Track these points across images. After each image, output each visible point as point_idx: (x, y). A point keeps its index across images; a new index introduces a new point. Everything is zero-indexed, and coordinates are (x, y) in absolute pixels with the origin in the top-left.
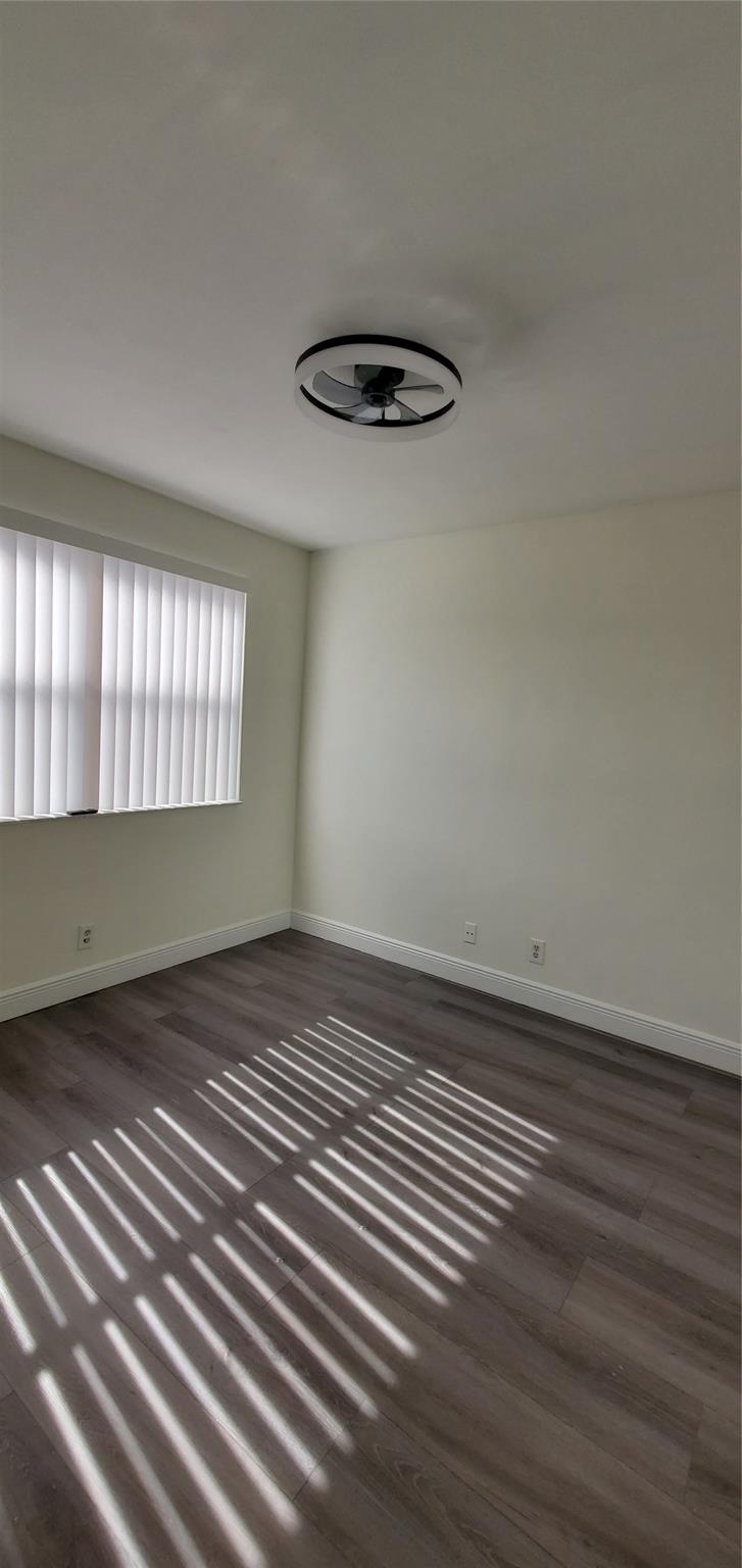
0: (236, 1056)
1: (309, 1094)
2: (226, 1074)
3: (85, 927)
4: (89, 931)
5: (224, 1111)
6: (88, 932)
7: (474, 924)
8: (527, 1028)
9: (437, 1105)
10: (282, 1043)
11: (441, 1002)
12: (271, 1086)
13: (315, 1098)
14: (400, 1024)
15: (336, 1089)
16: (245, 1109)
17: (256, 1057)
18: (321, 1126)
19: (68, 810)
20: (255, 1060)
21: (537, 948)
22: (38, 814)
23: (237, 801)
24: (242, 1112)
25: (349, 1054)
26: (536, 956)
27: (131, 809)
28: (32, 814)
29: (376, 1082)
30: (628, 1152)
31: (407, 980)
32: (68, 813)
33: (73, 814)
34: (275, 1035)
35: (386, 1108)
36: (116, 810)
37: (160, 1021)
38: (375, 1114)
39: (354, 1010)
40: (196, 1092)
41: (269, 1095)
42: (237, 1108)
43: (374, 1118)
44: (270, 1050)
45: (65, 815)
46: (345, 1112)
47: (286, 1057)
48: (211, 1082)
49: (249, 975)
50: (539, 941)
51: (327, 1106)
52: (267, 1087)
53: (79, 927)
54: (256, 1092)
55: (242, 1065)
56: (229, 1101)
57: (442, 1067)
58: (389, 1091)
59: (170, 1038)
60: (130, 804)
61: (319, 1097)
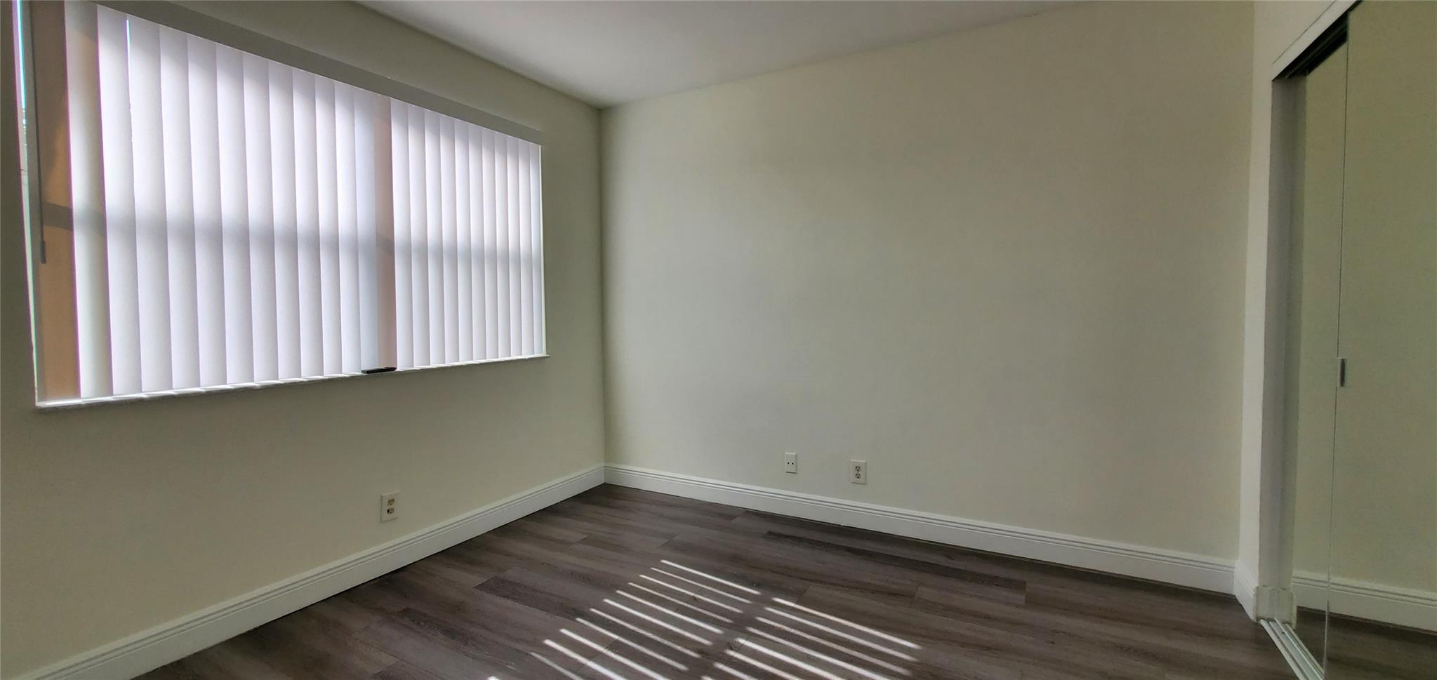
0: (571, 611)
1: (658, 639)
2: (564, 631)
3: (387, 495)
4: (393, 500)
5: (569, 670)
6: (391, 501)
7: (795, 454)
8: (858, 547)
9: (793, 631)
10: (619, 592)
11: (770, 533)
12: (616, 637)
13: (666, 642)
14: (735, 559)
15: (685, 630)
16: (591, 664)
17: (593, 610)
18: (678, 670)
19: (362, 369)
20: (593, 613)
21: (858, 468)
22: (328, 373)
23: (544, 354)
24: (589, 668)
25: (692, 594)
26: (858, 476)
27: (433, 365)
28: (322, 375)
29: (727, 618)
30: (988, 649)
31: (732, 517)
32: (362, 371)
33: (369, 372)
34: (609, 585)
35: (742, 641)
36: (417, 367)
37: (481, 587)
38: (731, 649)
39: (685, 551)
40: (534, 654)
41: (615, 646)
42: (583, 665)
43: (731, 653)
44: (607, 601)
45: (360, 374)
46: (699, 652)
47: (625, 606)
48: (548, 642)
49: (572, 531)
50: (860, 461)
51: (679, 648)
52: (612, 638)
53: (382, 497)
54: (602, 646)
55: (579, 620)
56: (572, 658)
57: (787, 594)
58: (741, 624)
59: (493, 603)
60: (431, 362)
61: (669, 640)
